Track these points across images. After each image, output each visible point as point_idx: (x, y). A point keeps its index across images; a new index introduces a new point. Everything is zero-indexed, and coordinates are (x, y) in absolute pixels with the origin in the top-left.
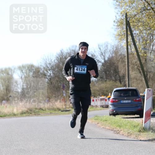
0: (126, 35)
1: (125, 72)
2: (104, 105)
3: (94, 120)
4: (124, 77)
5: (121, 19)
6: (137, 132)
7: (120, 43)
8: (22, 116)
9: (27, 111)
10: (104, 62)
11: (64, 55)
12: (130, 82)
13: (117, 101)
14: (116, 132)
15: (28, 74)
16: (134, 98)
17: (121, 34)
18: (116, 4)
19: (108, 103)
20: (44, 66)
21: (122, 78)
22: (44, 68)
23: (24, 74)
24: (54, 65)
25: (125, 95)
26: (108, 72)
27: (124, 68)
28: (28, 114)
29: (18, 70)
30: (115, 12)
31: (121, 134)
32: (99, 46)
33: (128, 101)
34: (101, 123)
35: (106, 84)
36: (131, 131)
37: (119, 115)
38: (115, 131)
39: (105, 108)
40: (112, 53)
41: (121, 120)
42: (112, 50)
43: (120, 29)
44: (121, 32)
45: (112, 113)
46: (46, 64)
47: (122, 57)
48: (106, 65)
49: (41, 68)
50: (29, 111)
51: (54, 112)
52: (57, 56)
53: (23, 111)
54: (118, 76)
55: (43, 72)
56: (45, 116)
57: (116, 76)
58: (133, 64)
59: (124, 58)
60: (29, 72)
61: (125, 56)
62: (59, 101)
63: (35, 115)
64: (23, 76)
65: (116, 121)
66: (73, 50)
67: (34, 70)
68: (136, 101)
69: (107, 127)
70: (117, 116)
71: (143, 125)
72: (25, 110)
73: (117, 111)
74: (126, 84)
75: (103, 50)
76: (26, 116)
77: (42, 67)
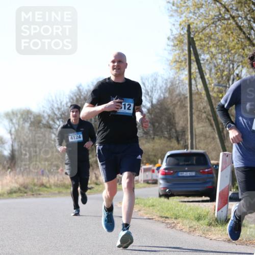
0: (187, 61)
1: (186, 125)
2: (150, 180)
4: (184, 132)
5: (181, 34)
6: (205, 227)
7: (177, 75)
8: (9, 197)
9: (19, 189)
10: (150, 107)
11: (83, 94)
12: (194, 141)
13: (172, 173)
14: (169, 226)
15: (21, 126)
16: (201, 168)
17: (180, 60)
18: (171, 8)
19: (157, 176)
20: (50, 113)
21: (181, 133)
22: (49, 116)
23: (14, 126)
24: (66, 111)
25: (186, 163)
26: (157, 124)
27: (185, 117)
28: (21, 194)
29: (5, 119)
30: (171, 23)
31: (178, 228)
32: (142, 79)
33: (190, 173)
34: (144, 210)
35: (153, 145)
36: (194, 223)
37: (175, 197)
38: (167, 224)
39: (151, 185)
40: (164, 91)
41: (178, 205)
42: (165, 86)
43: (177, 52)
44: (179, 57)
45: (164, 193)
46: (52, 109)
47: (181, 98)
48: (154, 112)
49: (43, 116)
50: (22, 189)
51: (64, 190)
52: (72, 95)
53: (12, 189)
54: (173, 130)
55: (48, 122)
56: (49, 197)
57: (170, 130)
58: (199, 111)
59: (185, 100)
60: (23, 123)
61: (187, 97)
63: (33, 195)
64: (13, 130)
65: (170, 206)
67: (32, 120)
68: (204, 172)
70: (171, 198)
71: (214, 214)
72: (15, 187)
73: (172, 189)
74: (187, 144)
75: (150, 86)
76: (18, 197)
77: (46, 115)
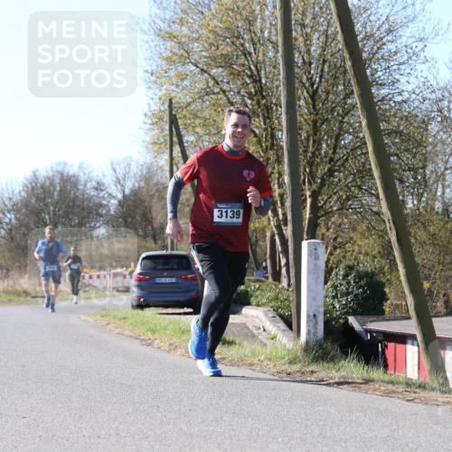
0: (168, 143)
3: (98, 317)
5: (160, 110)
7: (156, 159)
10: (122, 199)
11: (39, 181)
13: (148, 279)
16: (183, 273)
17: (159, 142)
18: (150, 79)
21: (158, 231)
24: (19, 202)
25: (165, 267)
26: (130, 219)
30: (149, 96)
31: (155, 346)
32: (112, 164)
33: (170, 279)
34: (114, 323)
36: (175, 340)
38: (143, 340)
39: (122, 293)
40: (138, 179)
41: (155, 317)
42: (140, 173)
43: (156, 131)
44: (158, 138)
45: (138, 303)
46: (3, 199)
47: (159, 188)
48: (126, 205)
51: (16, 299)
52: (26, 183)
57: (146, 226)
62: (27, 276)
65: (145, 319)
66: (58, 172)
68: (186, 279)
69: (127, 332)
73: (147, 299)
74: (166, 243)
75: (121, 173)
